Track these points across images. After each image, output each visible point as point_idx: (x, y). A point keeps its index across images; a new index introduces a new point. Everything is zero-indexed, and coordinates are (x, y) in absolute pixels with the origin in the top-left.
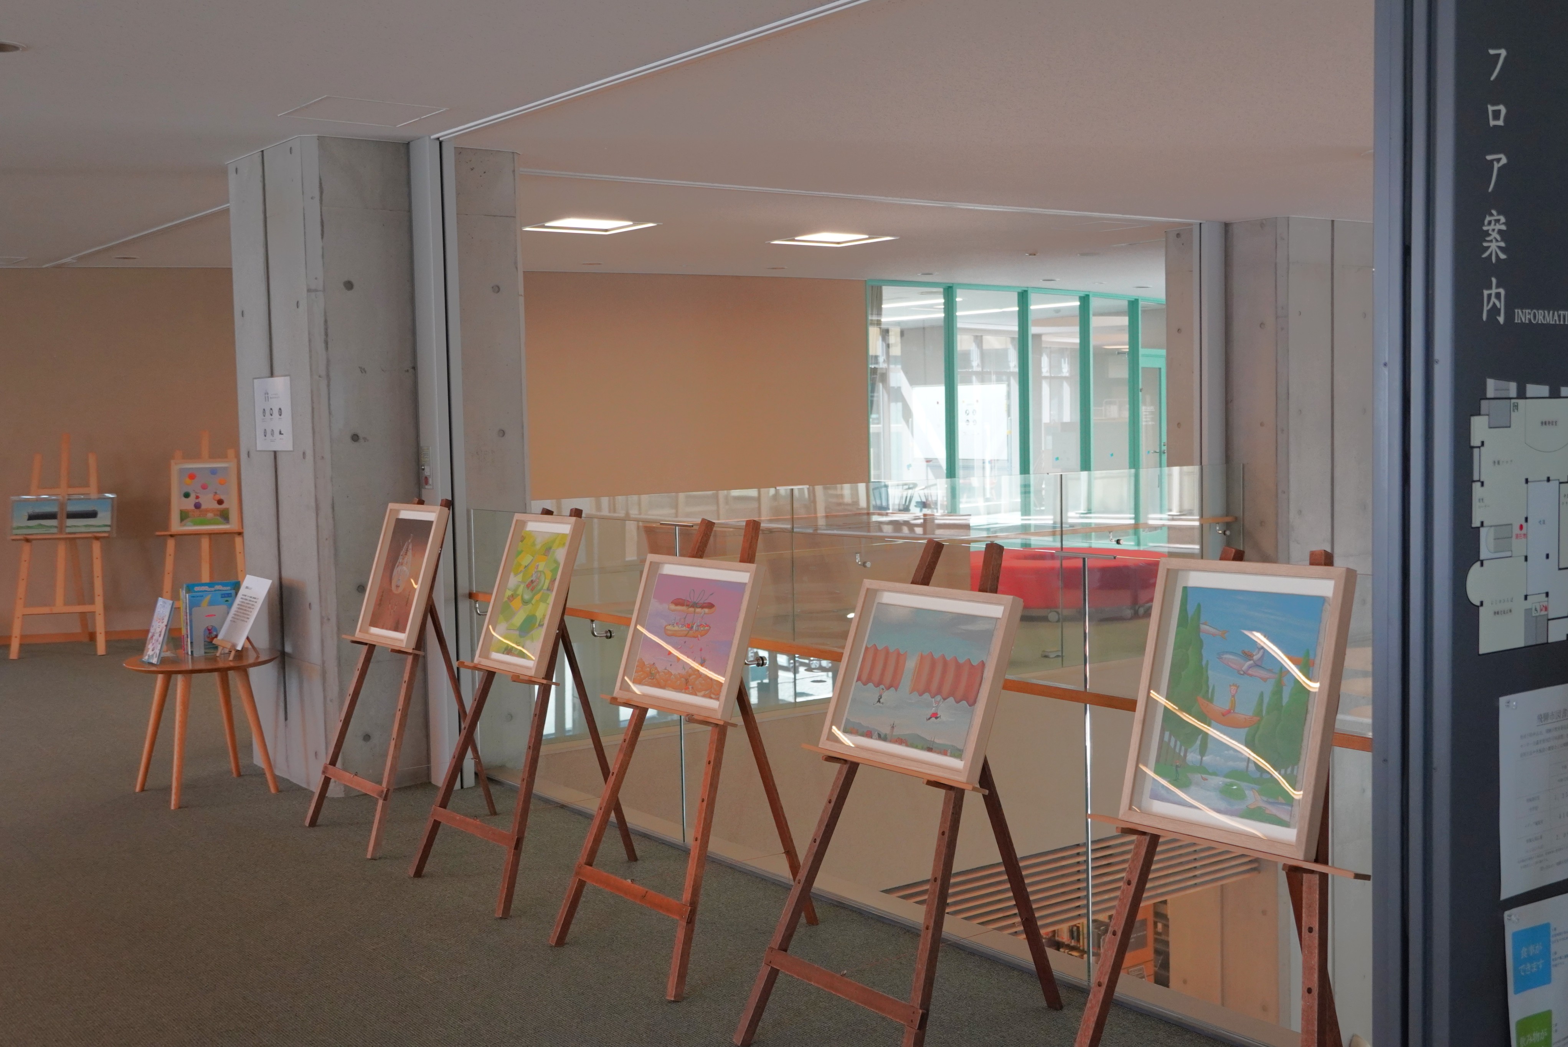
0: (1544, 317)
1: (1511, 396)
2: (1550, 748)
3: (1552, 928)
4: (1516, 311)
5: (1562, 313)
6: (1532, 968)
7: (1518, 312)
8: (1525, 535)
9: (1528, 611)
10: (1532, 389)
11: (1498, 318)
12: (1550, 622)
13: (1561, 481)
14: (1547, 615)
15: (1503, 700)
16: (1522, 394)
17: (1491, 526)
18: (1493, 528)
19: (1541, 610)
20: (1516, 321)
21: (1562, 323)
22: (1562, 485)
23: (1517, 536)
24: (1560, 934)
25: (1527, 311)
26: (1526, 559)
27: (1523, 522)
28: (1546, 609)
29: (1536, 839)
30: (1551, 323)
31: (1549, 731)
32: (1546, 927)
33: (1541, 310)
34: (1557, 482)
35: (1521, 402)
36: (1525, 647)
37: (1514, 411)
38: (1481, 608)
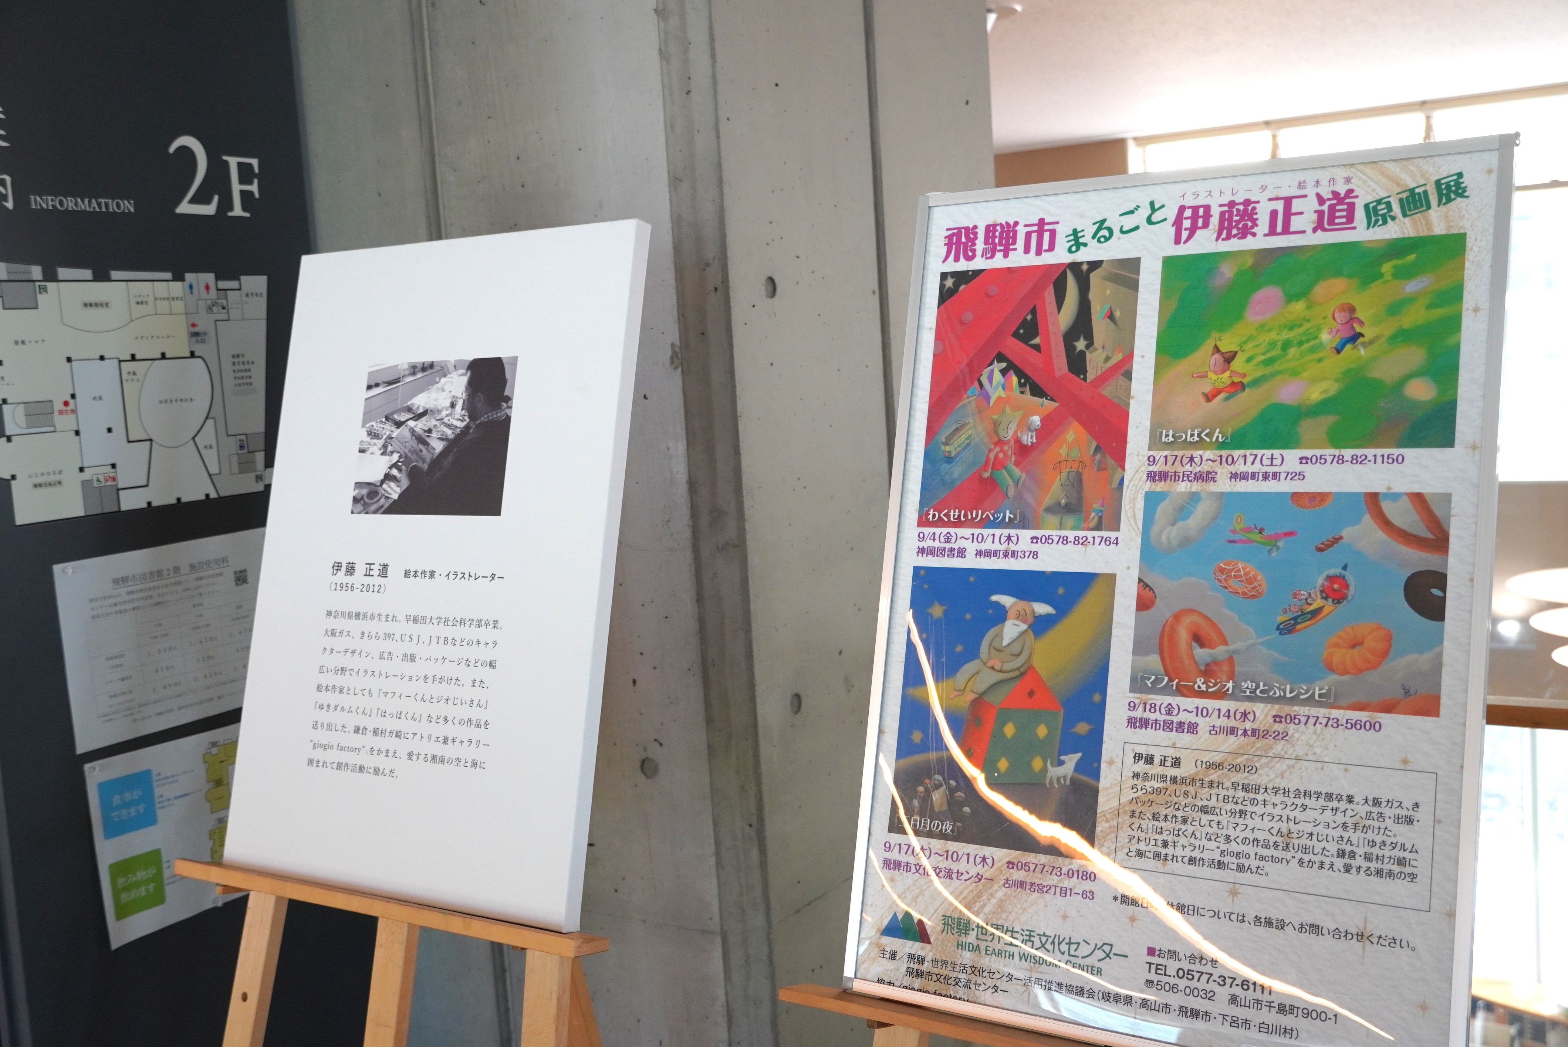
0: (76, 204)
1: (35, 278)
2: (134, 609)
3: (154, 773)
4: (32, 197)
5: (103, 201)
6: (129, 814)
7: (35, 199)
8: (74, 411)
9: (85, 484)
10: (63, 272)
11: (5, 203)
12: (121, 492)
13: (121, 359)
14: (117, 485)
15: (57, 569)
16: (50, 276)
17: (20, 403)
18: (22, 405)
19: (107, 481)
20: (34, 207)
21: (104, 210)
22: (122, 364)
23: (61, 412)
24: (167, 778)
25: (49, 198)
26: (77, 433)
27: (68, 398)
28: (114, 479)
29: (123, 694)
30: (88, 209)
31: (129, 593)
32: (148, 773)
33: (70, 196)
34: (116, 362)
35: (51, 286)
36: (84, 517)
37: (40, 293)
38: (13, 483)
